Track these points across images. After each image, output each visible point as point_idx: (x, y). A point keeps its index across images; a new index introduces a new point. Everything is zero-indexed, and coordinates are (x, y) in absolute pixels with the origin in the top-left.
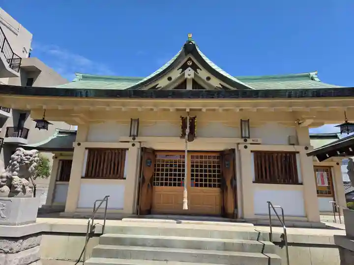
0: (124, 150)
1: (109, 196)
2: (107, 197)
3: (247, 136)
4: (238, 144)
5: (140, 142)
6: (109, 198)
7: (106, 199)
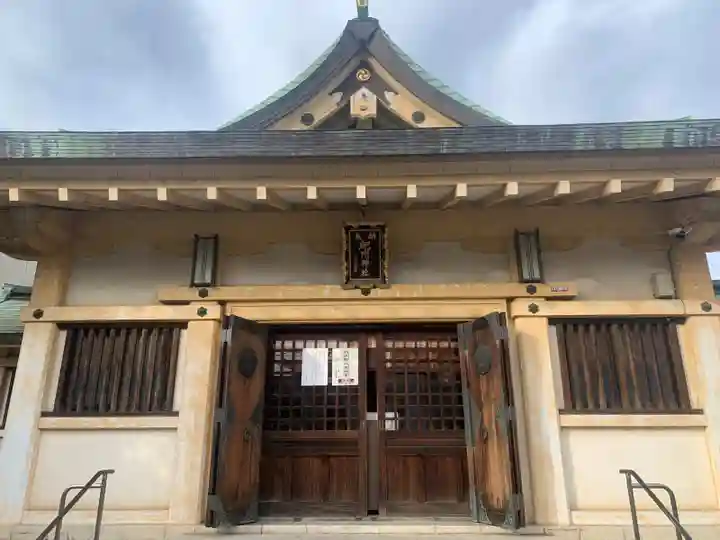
0: (170, 330)
1: (112, 472)
2: (105, 473)
3: (537, 275)
4: (510, 300)
5: (222, 303)
6: (109, 475)
7: (99, 480)
